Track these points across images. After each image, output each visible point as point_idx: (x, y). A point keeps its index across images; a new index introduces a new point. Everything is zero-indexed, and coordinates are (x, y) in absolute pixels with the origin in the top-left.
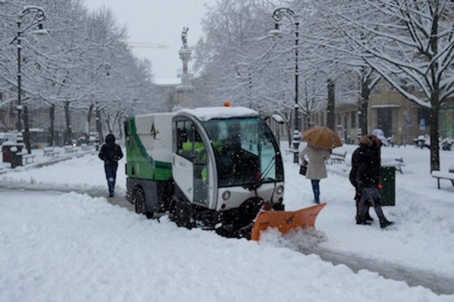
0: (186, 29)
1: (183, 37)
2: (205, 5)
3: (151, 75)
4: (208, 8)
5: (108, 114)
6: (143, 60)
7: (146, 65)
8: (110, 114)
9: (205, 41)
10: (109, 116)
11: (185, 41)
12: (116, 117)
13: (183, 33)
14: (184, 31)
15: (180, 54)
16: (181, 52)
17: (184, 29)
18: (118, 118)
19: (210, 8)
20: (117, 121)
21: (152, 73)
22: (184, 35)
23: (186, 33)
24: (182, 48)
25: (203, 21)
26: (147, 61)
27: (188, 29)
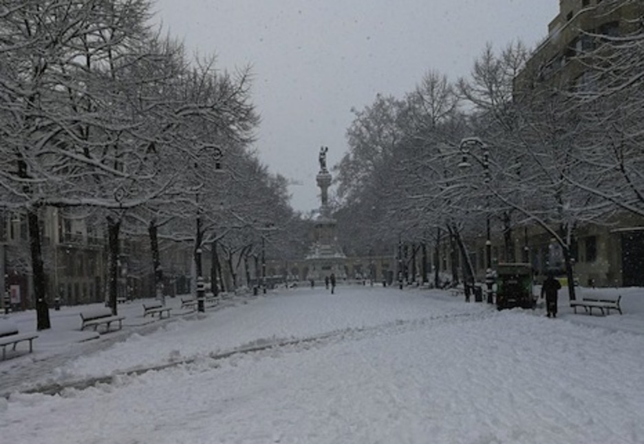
0: (324, 149)
1: (321, 160)
2: (352, 110)
3: (286, 198)
4: (356, 114)
5: (230, 251)
6: (275, 177)
7: (279, 183)
8: (232, 252)
9: (351, 157)
10: (231, 254)
11: (323, 164)
12: (241, 256)
13: (321, 154)
14: (322, 152)
15: (318, 180)
16: (320, 178)
17: (322, 149)
18: (244, 257)
19: (357, 114)
20: (243, 261)
21: (289, 194)
22: (322, 157)
23: (324, 154)
24: (320, 172)
25: (349, 133)
26: (280, 179)
27: (327, 149)
